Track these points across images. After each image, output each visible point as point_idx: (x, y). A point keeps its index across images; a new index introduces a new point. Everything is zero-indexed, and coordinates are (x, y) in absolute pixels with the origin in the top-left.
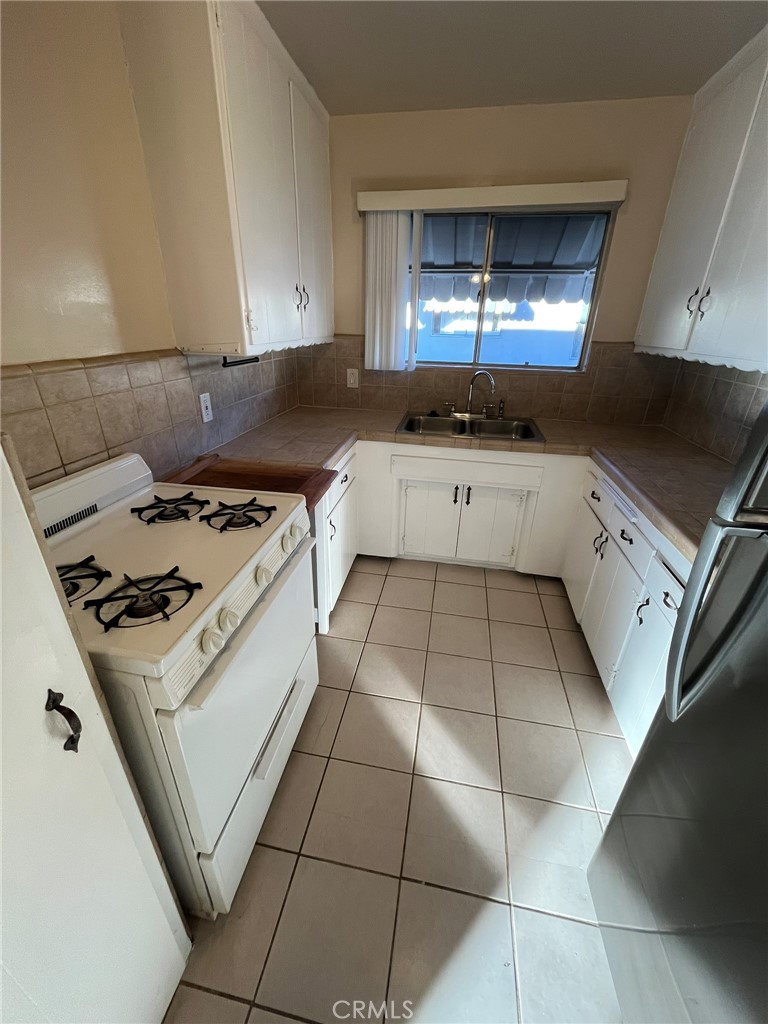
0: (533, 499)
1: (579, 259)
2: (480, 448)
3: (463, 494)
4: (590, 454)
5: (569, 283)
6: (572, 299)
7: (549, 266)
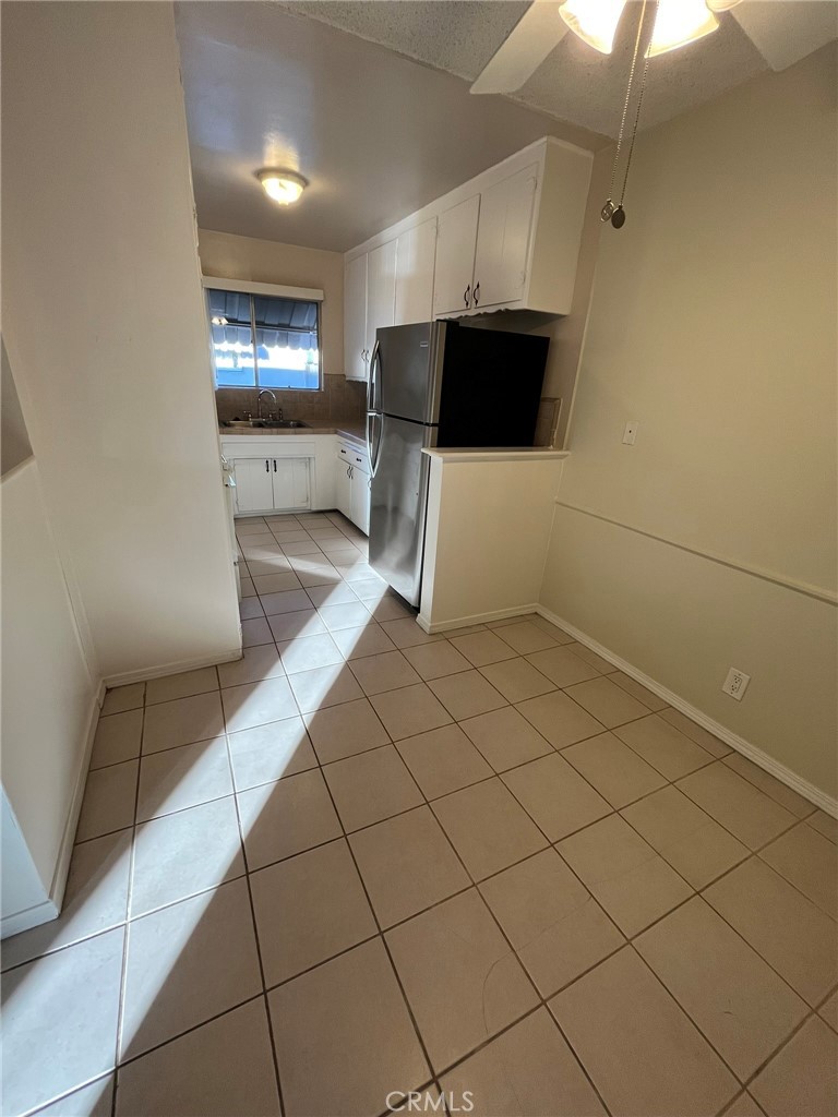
0: (313, 462)
1: (305, 324)
2: (278, 434)
3: (272, 465)
4: (336, 433)
5: (302, 338)
6: (307, 347)
7: (288, 326)
